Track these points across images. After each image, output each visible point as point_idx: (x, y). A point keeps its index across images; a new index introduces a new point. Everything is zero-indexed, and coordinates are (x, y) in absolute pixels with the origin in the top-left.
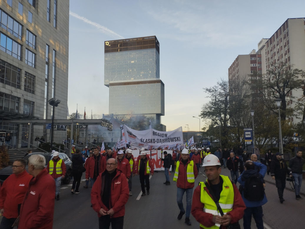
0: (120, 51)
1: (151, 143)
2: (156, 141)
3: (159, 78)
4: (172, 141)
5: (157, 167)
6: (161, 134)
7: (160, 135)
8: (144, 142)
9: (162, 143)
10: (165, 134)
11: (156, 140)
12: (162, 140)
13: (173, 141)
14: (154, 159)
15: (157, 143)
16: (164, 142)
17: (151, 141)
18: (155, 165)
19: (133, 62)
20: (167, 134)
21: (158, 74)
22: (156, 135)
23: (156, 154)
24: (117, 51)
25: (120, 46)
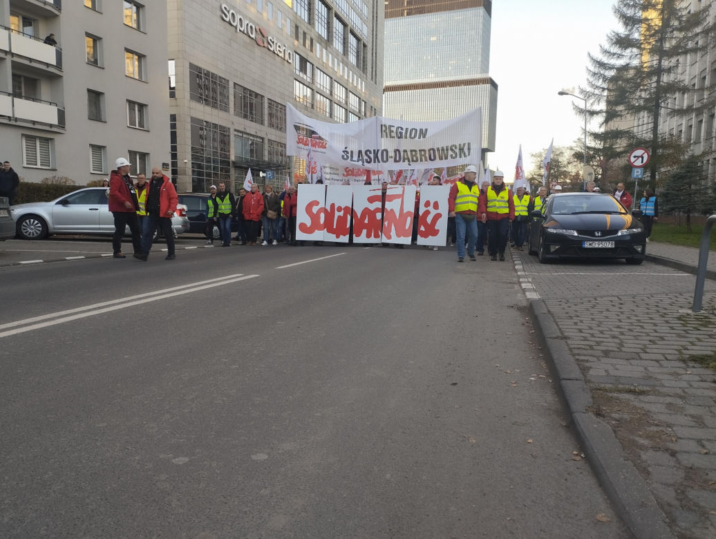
0: (407, 15)
1: (375, 162)
2: (391, 157)
3: (488, 72)
4: (441, 159)
5: (398, 235)
6: (407, 129)
7: (404, 132)
8: (352, 160)
9: (409, 161)
10: (421, 130)
11: (391, 154)
12: (409, 153)
13: (446, 158)
14: (392, 210)
15: (396, 161)
16: (417, 161)
17: (376, 156)
18: (393, 228)
19: (433, 39)
20: (426, 130)
21: (485, 67)
22: (391, 137)
23: (402, 196)
24: (402, 15)
25: (407, 4)
